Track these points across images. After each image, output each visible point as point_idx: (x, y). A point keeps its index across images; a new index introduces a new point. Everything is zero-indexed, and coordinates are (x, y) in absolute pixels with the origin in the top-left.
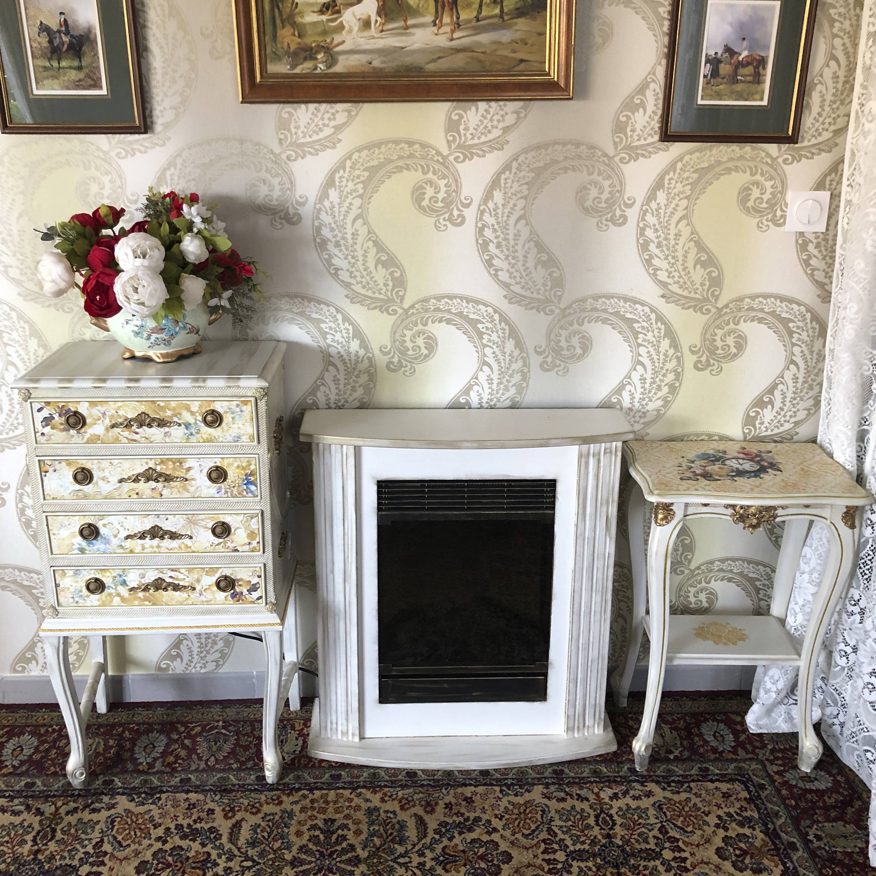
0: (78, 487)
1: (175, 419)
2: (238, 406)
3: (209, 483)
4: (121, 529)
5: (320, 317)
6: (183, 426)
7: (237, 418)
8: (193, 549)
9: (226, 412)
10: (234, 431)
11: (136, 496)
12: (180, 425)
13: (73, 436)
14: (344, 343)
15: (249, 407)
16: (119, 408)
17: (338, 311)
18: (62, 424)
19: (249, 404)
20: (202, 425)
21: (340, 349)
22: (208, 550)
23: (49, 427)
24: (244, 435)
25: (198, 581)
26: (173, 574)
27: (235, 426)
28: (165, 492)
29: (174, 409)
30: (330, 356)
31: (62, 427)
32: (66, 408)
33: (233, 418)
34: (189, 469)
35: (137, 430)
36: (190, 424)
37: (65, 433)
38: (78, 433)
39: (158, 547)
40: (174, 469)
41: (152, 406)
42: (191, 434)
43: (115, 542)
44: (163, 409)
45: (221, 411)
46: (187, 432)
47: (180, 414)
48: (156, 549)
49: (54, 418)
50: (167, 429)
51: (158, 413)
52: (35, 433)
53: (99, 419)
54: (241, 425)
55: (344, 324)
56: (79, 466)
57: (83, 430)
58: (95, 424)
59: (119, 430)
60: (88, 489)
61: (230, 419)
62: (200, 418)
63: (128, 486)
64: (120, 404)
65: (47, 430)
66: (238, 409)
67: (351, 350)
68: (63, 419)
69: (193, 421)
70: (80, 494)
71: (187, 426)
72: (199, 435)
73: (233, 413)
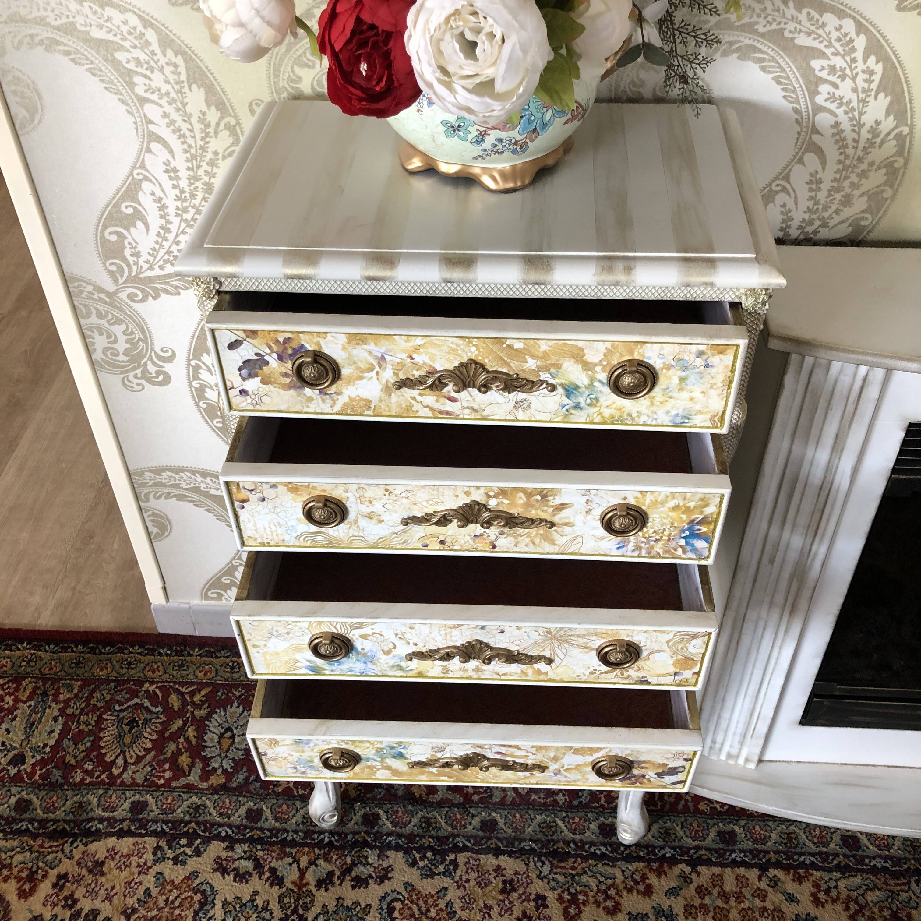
1: (545, 377)
2: (700, 354)
5: (816, 44)
6: (560, 390)
7: (692, 378)
9: (668, 367)
12: (553, 388)
13: (310, 399)
14: (854, 104)
15: (728, 359)
16: (417, 349)
17: (860, 28)
18: (286, 375)
19: (731, 353)
20: (607, 390)
21: (843, 118)
23: (258, 379)
24: (700, 412)
27: (685, 395)
29: (545, 356)
30: (815, 130)
31: (288, 380)
32: (295, 345)
33: (682, 380)
35: (453, 394)
36: (577, 387)
37: (292, 392)
38: (321, 392)
41: (495, 348)
42: (577, 406)
44: (520, 354)
45: (657, 363)
46: (567, 401)
47: (558, 367)
49: (267, 363)
50: (522, 396)
51: (507, 364)
52: (227, 390)
53: (371, 369)
54: (697, 394)
55: (865, 61)
57: (334, 389)
58: (361, 378)
59: (415, 393)
61: (676, 381)
62: (603, 376)
65: (252, 385)
66: (699, 362)
67: (864, 119)
68: (289, 364)
69: (586, 381)
71: (571, 390)
72: (592, 410)
73: (685, 368)
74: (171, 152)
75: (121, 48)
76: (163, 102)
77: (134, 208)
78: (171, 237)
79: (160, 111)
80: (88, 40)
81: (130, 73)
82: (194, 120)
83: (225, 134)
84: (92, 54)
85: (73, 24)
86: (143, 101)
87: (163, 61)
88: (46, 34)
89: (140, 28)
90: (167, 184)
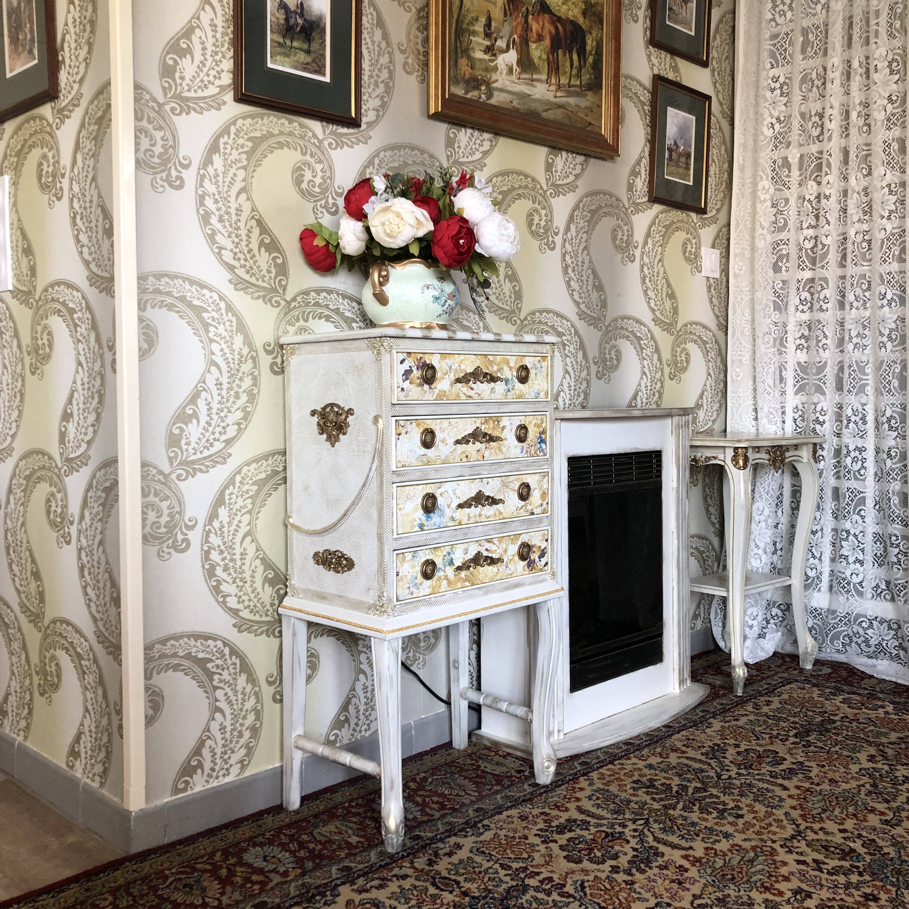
0: (424, 451)
1: (499, 375)
2: (539, 361)
3: (516, 442)
4: (453, 497)
6: (504, 382)
7: (538, 374)
8: (505, 515)
9: (532, 368)
10: (536, 388)
11: (465, 459)
12: (502, 380)
13: (426, 392)
15: (547, 363)
16: (462, 362)
18: (418, 378)
20: (516, 380)
22: (515, 514)
23: (409, 381)
24: (542, 391)
25: (505, 551)
26: (487, 545)
27: (538, 382)
28: (487, 454)
29: (499, 364)
31: (419, 381)
32: (423, 361)
33: (536, 374)
34: (503, 428)
35: (473, 386)
37: (420, 388)
38: (430, 388)
39: (480, 515)
40: (494, 428)
41: (485, 360)
42: (509, 391)
43: (448, 512)
44: (491, 363)
45: (529, 367)
46: (507, 388)
47: (503, 369)
48: (478, 519)
49: (413, 371)
50: (493, 385)
51: (488, 368)
53: (447, 374)
54: (541, 382)
56: (426, 427)
57: (435, 385)
58: (444, 378)
59: (460, 386)
60: (431, 453)
61: (534, 374)
62: (515, 373)
63: (461, 448)
64: (462, 357)
65: (407, 384)
66: (539, 365)
68: (420, 372)
69: (511, 377)
70: (424, 459)
71: (507, 381)
72: (513, 392)
73: (536, 369)
74: (221, 372)
75: (207, 311)
76: (222, 342)
77: (194, 410)
78: (211, 429)
79: (219, 347)
80: (190, 305)
81: (208, 324)
82: (236, 353)
83: (250, 361)
84: (190, 313)
85: (185, 297)
86: (212, 341)
87: (226, 319)
88: (169, 300)
89: (218, 301)
90: (215, 392)
